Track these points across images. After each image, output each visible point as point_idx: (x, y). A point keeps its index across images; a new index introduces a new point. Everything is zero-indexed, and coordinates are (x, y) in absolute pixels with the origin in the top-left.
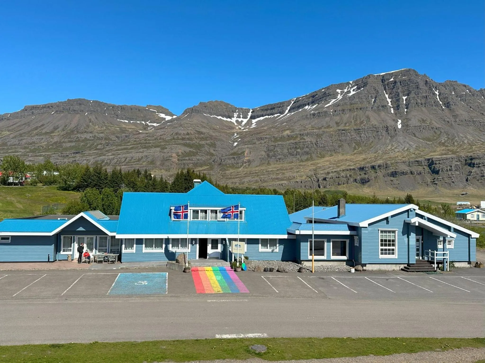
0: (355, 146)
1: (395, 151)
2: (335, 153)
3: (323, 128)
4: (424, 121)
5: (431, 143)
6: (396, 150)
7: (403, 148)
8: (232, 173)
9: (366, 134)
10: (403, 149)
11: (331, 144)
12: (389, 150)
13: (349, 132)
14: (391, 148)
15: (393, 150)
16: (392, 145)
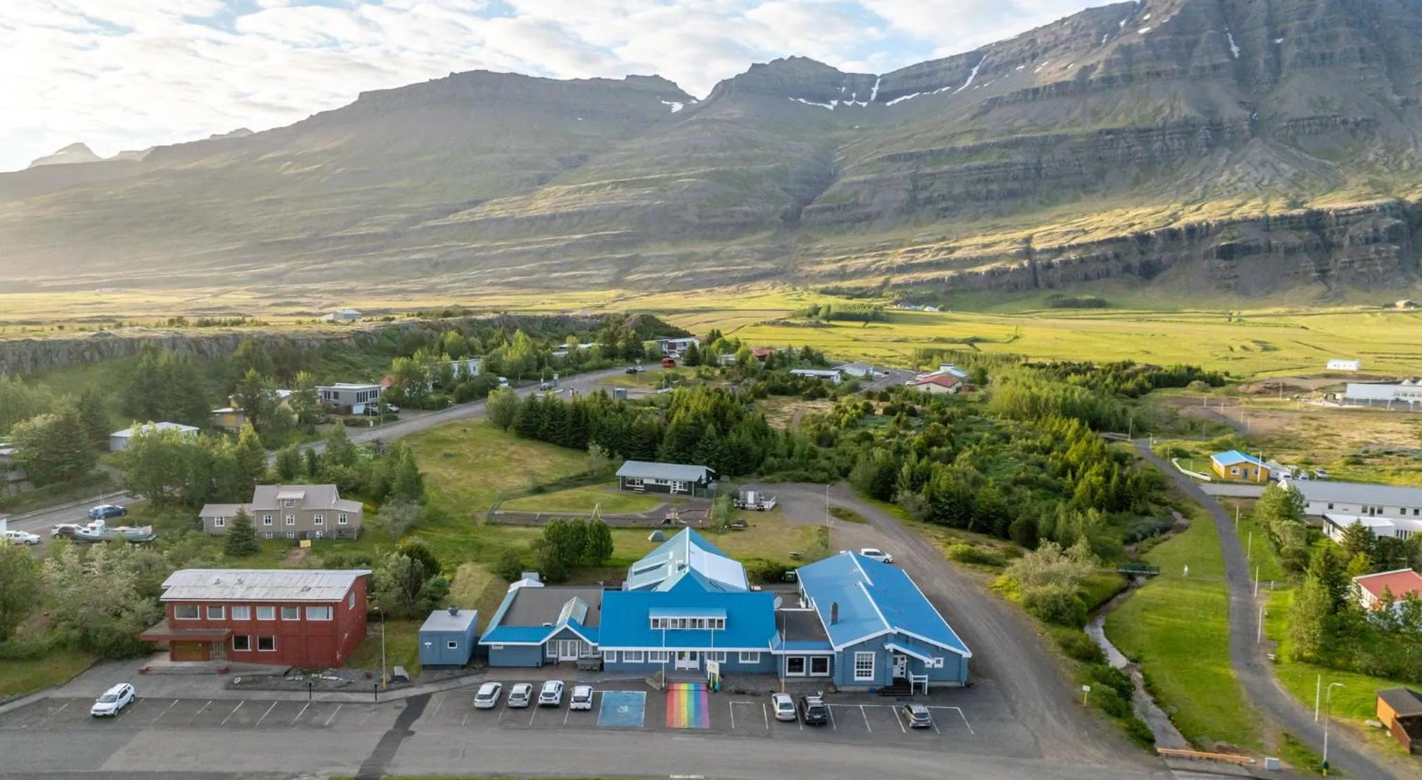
0: (1137, 175)
1: (1236, 189)
2: (1085, 192)
3: (1058, 126)
4: (1324, 102)
5: (1338, 163)
6: (1239, 185)
7: (1259, 178)
8: (827, 248)
9: (1167, 141)
10: (1260, 182)
11: (1077, 168)
12: (1222, 185)
13: (1123, 138)
14: (1228, 181)
15: (1231, 185)
16: (1233, 174)
